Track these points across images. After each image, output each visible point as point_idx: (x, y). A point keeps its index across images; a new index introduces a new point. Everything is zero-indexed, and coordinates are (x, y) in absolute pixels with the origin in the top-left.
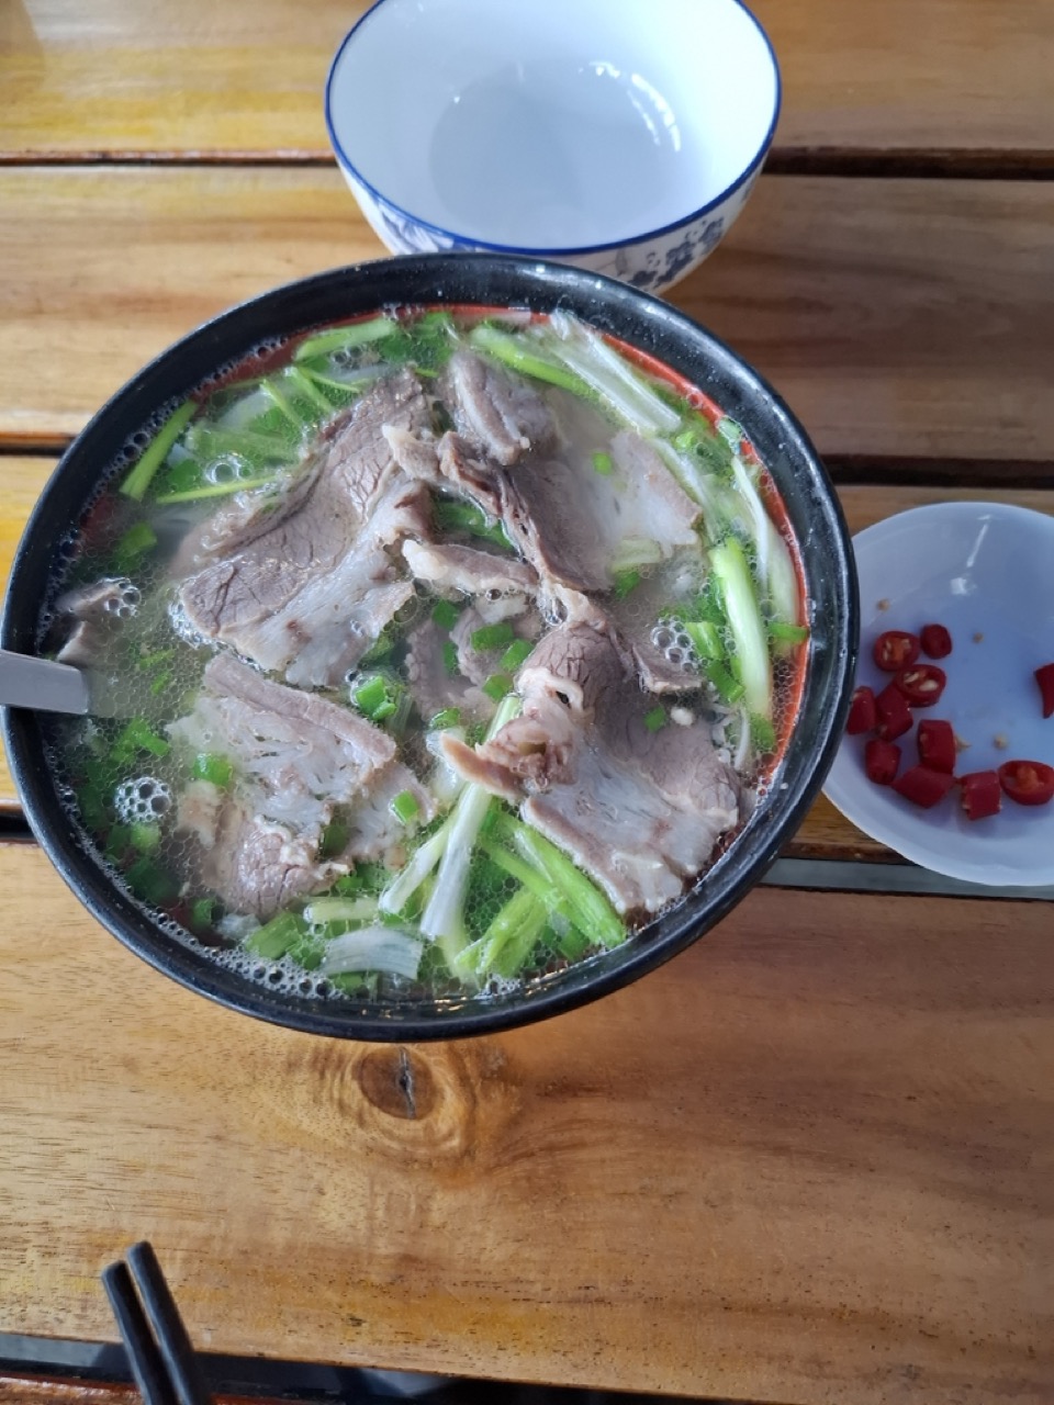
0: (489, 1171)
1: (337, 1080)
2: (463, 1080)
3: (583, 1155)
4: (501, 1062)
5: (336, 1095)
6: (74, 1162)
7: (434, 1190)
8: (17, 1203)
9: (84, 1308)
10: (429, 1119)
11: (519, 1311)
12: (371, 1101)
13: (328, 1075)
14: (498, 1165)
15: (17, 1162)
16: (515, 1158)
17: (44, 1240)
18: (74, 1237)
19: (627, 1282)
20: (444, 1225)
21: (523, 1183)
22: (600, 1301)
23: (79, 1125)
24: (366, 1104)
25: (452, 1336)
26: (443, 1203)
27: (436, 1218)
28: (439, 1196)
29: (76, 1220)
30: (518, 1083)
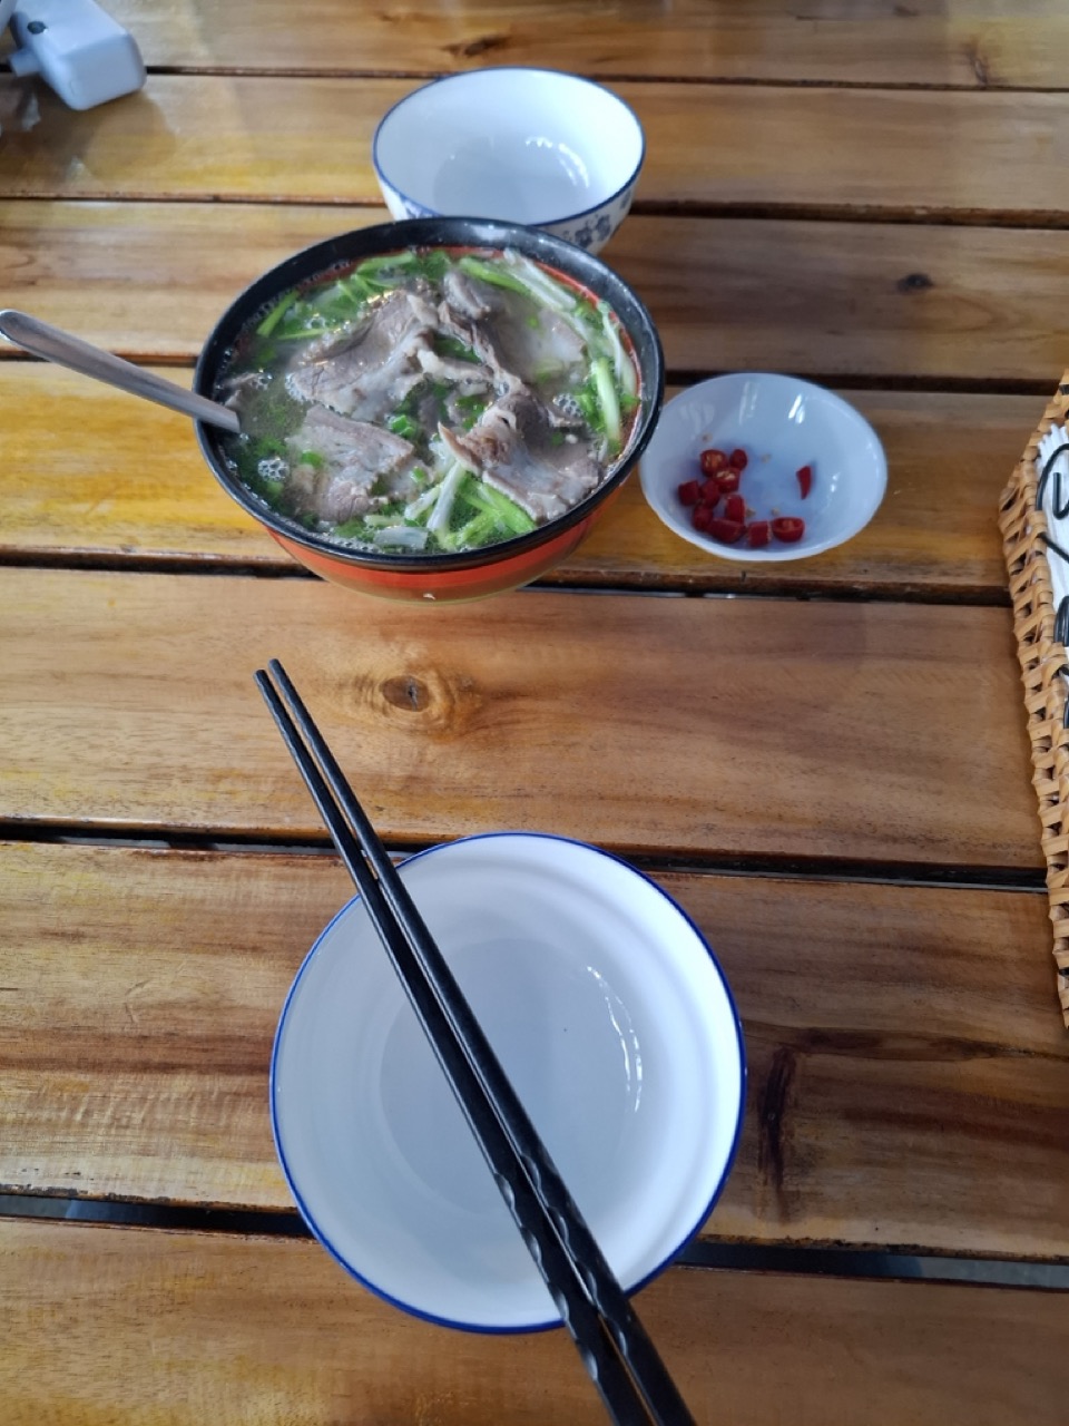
0: (461, 735)
1: (369, 693)
2: (447, 692)
3: (519, 727)
4: (470, 683)
5: (369, 699)
6: (203, 736)
7: (428, 744)
8: (166, 757)
9: (209, 807)
10: (427, 710)
11: (478, 801)
12: (391, 702)
13: (364, 690)
14: (467, 732)
15: (168, 736)
16: (478, 729)
17: (183, 774)
18: (202, 773)
19: (543, 787)
20: (435, 760)
21: (482, 741)
22: (526, 796)
23: (206, 717)
24: (388, 704)
25: (437, 814)
26: (433, 751)
27: (429, 758)
28: (431, 747)
29: (204, 764)
30: (478, 692)
